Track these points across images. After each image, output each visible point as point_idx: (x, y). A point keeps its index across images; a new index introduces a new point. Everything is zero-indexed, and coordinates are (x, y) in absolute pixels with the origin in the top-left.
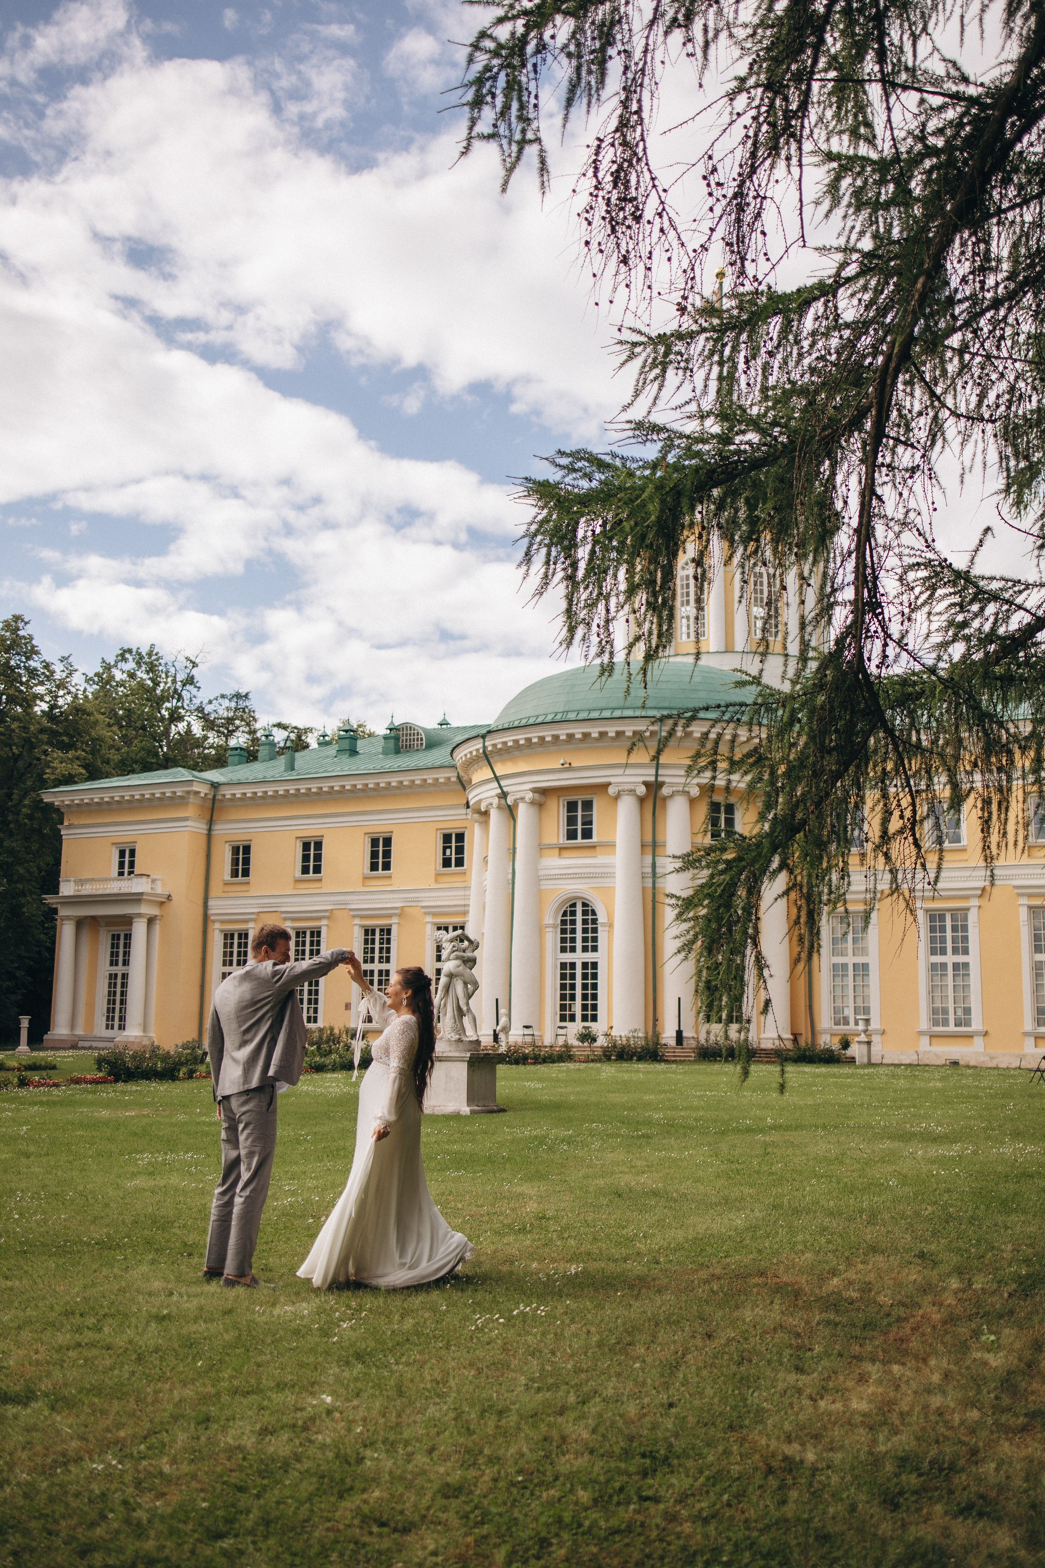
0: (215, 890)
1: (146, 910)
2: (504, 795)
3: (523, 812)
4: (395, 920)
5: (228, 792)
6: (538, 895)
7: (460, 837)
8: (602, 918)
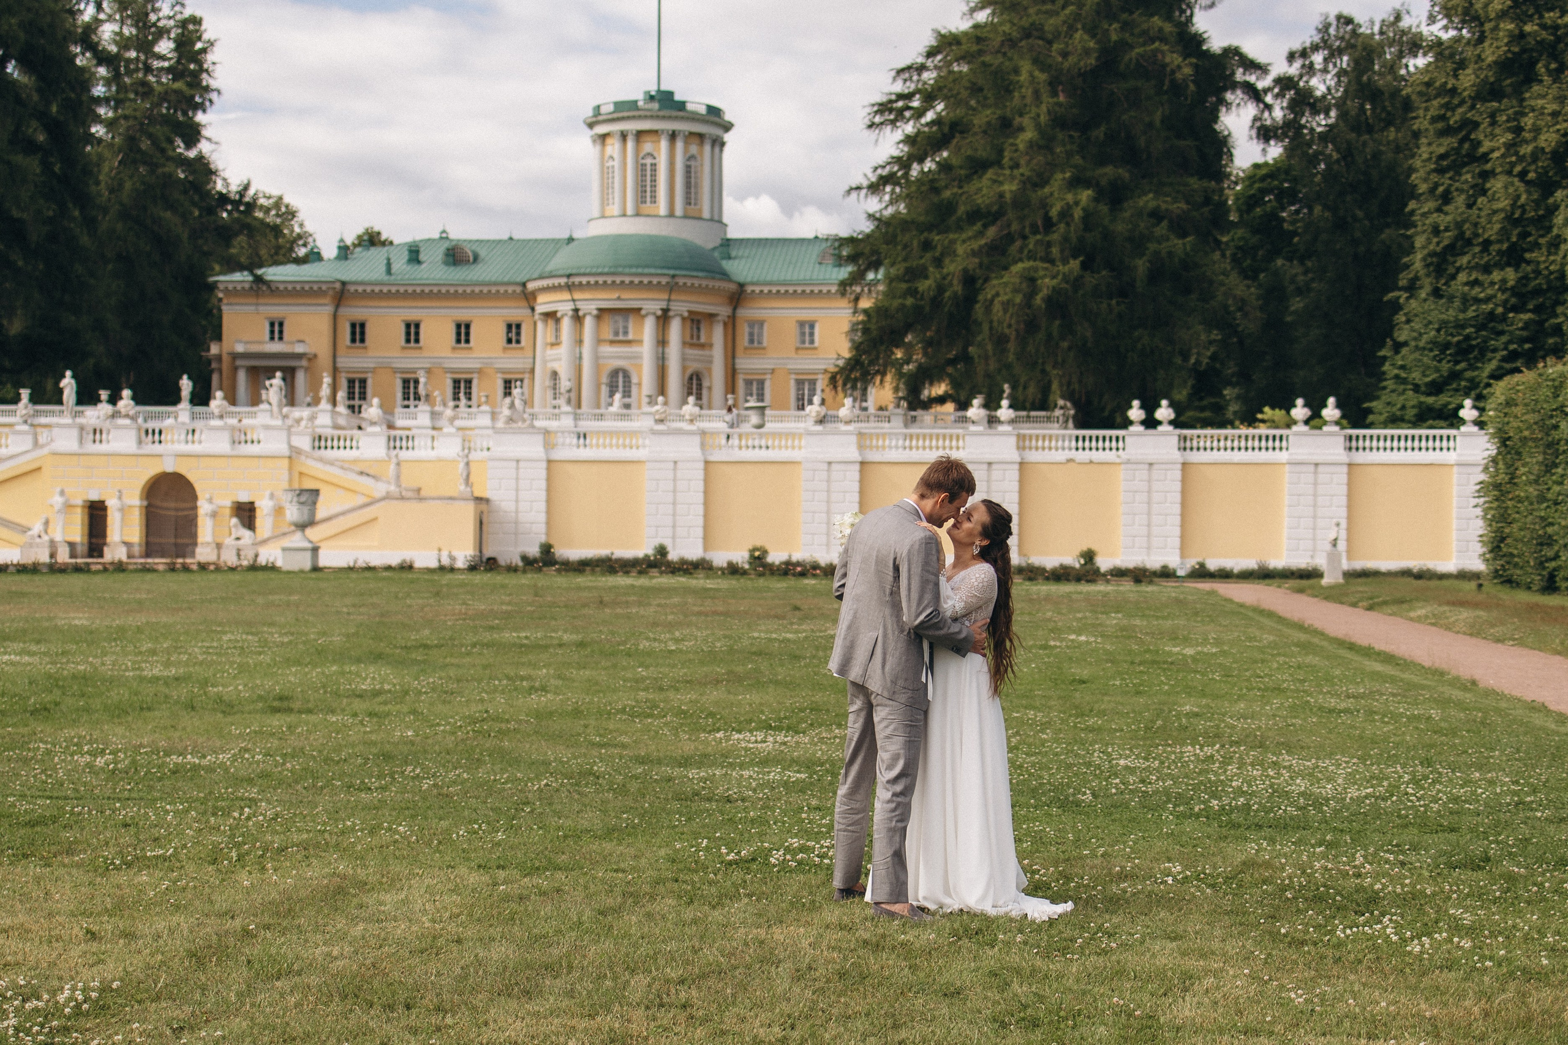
0: (341, 351)
1: (304, 363)
2: (576, 310)
3: (589, 322)
4: (475, 376)
5: (352, 288)
6: (597, 367)
7: (518, 326)
8: (634, 380)
